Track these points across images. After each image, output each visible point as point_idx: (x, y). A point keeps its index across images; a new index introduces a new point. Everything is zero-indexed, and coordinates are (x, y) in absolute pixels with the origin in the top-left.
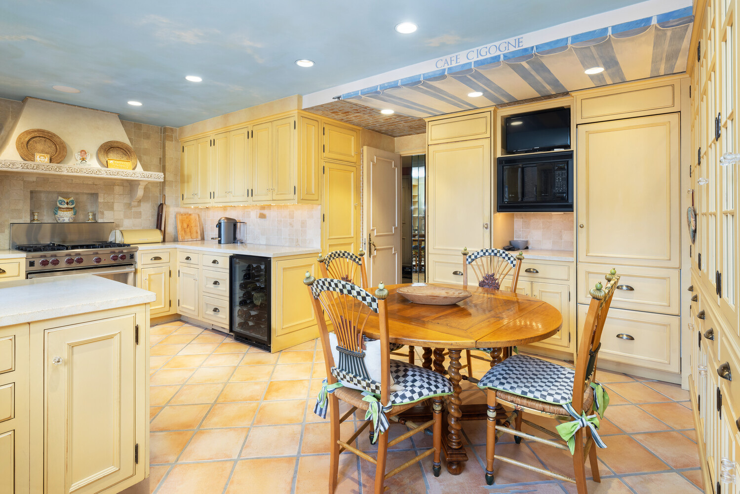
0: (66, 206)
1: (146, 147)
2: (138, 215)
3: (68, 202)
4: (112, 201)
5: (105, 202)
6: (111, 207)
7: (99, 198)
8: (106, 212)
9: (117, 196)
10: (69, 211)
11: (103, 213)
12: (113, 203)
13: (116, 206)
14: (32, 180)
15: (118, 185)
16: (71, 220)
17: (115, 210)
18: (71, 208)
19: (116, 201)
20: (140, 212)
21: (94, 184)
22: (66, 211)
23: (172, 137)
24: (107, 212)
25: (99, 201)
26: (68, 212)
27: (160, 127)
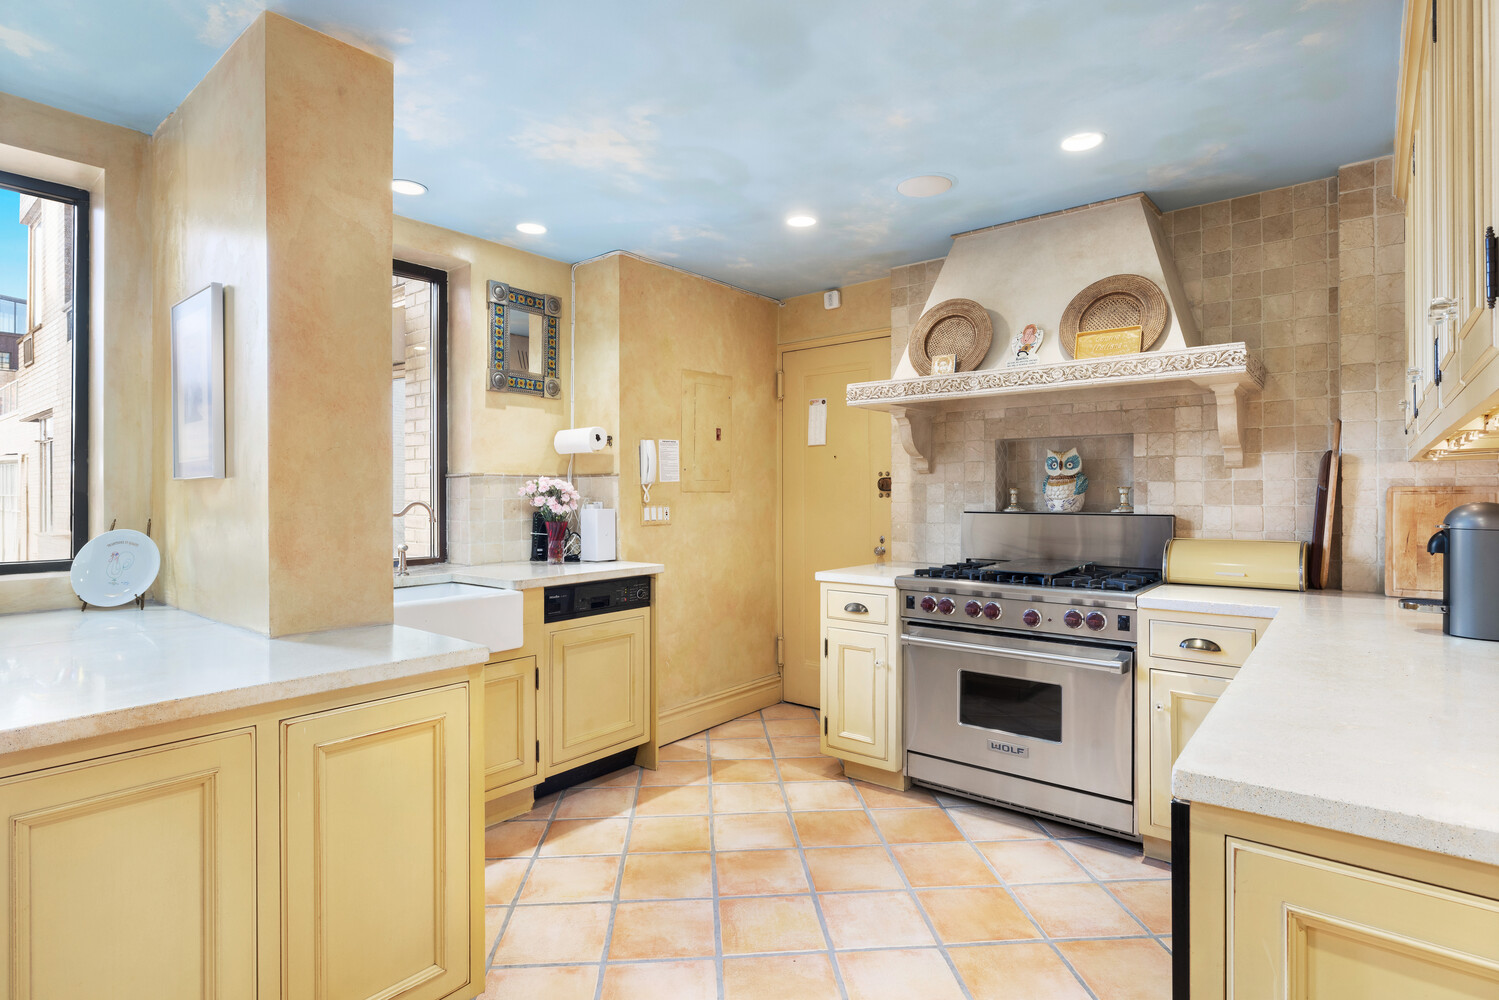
0: (1057, 472)
1: (1278, 266)
2: (1253, 493)
3: (1064, 461)
4: (1169, 452)
5: (1151, 458)
6: (1168, 474)
7: (1136, 448)
8: (1152, 486)
9: (1183, 437)
10: (1063, 483)
11: (1145, 489)
12: (1172, 458)
13: (1181, 468)
14: (997, 417)
15: (1187, 405)
16: (1067, 506)
17: (1177, 478)
18: (1072, 477)
19: (1179, 453)
20: (1259, 483)
21: (1121, 410)
22: (1058, 484)
23: (1366, 198)
24: (1157, 484)
25: (1136, 454)
26: (1061, 487)
27: (1327, 180)
